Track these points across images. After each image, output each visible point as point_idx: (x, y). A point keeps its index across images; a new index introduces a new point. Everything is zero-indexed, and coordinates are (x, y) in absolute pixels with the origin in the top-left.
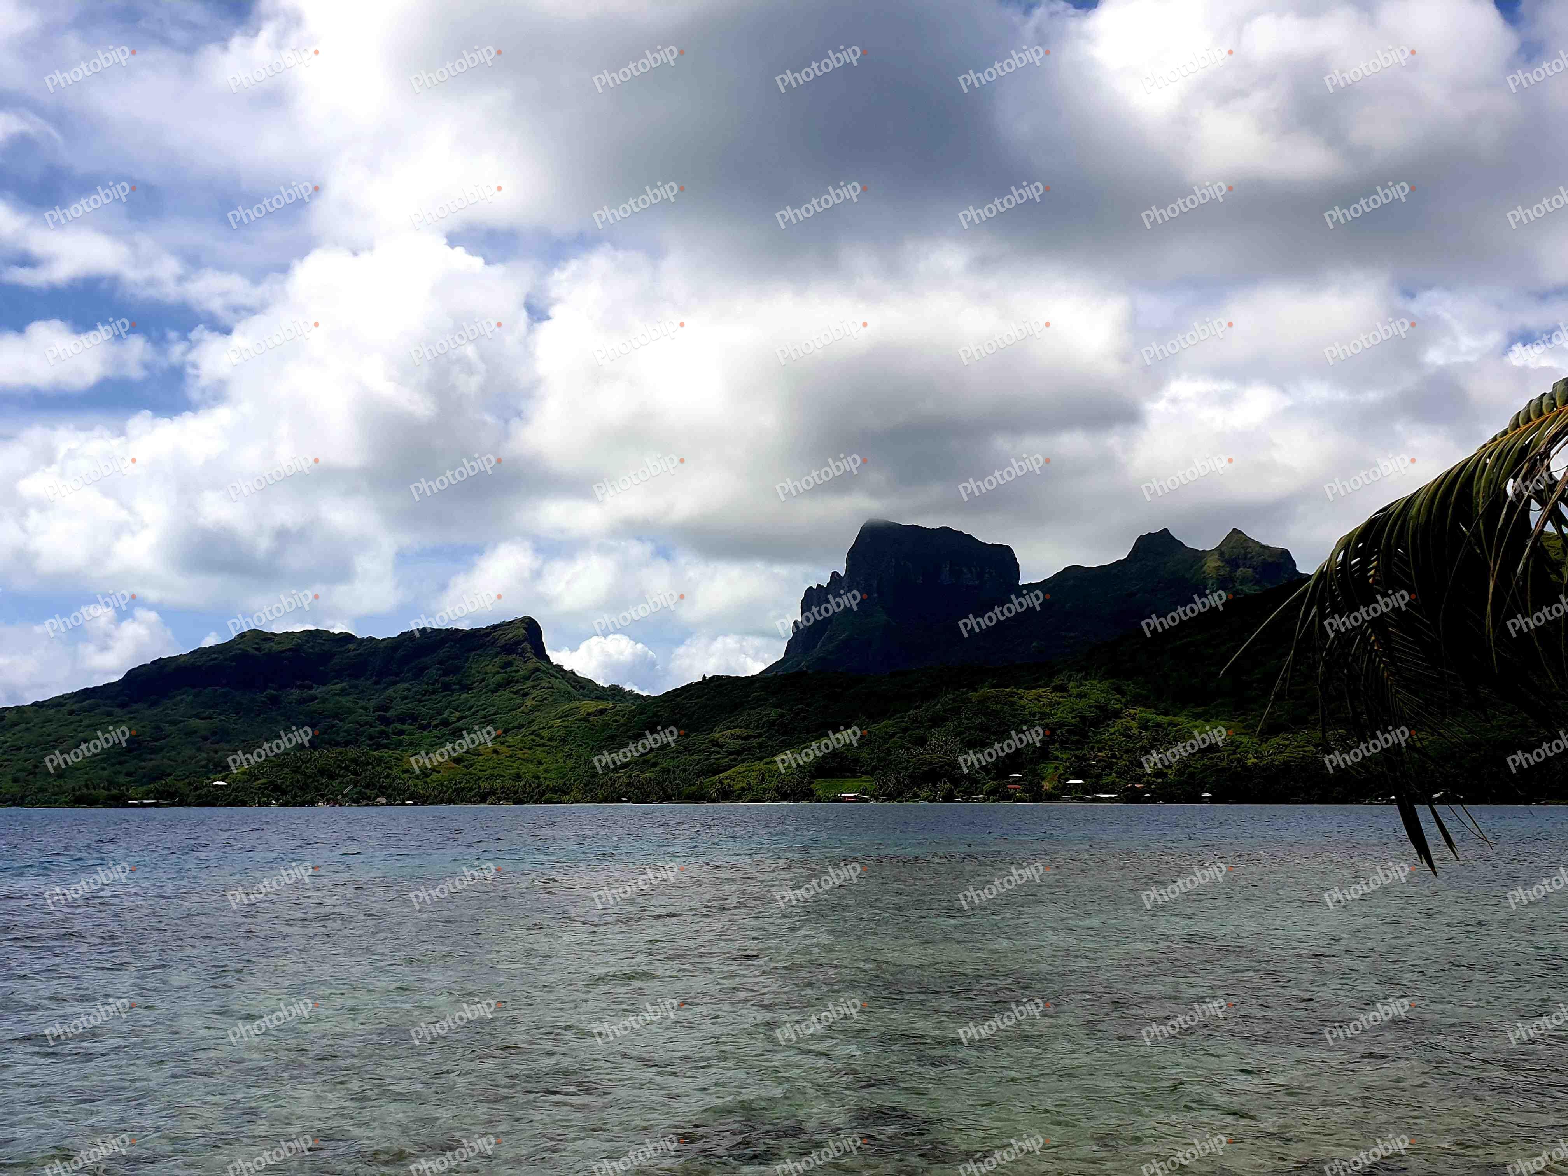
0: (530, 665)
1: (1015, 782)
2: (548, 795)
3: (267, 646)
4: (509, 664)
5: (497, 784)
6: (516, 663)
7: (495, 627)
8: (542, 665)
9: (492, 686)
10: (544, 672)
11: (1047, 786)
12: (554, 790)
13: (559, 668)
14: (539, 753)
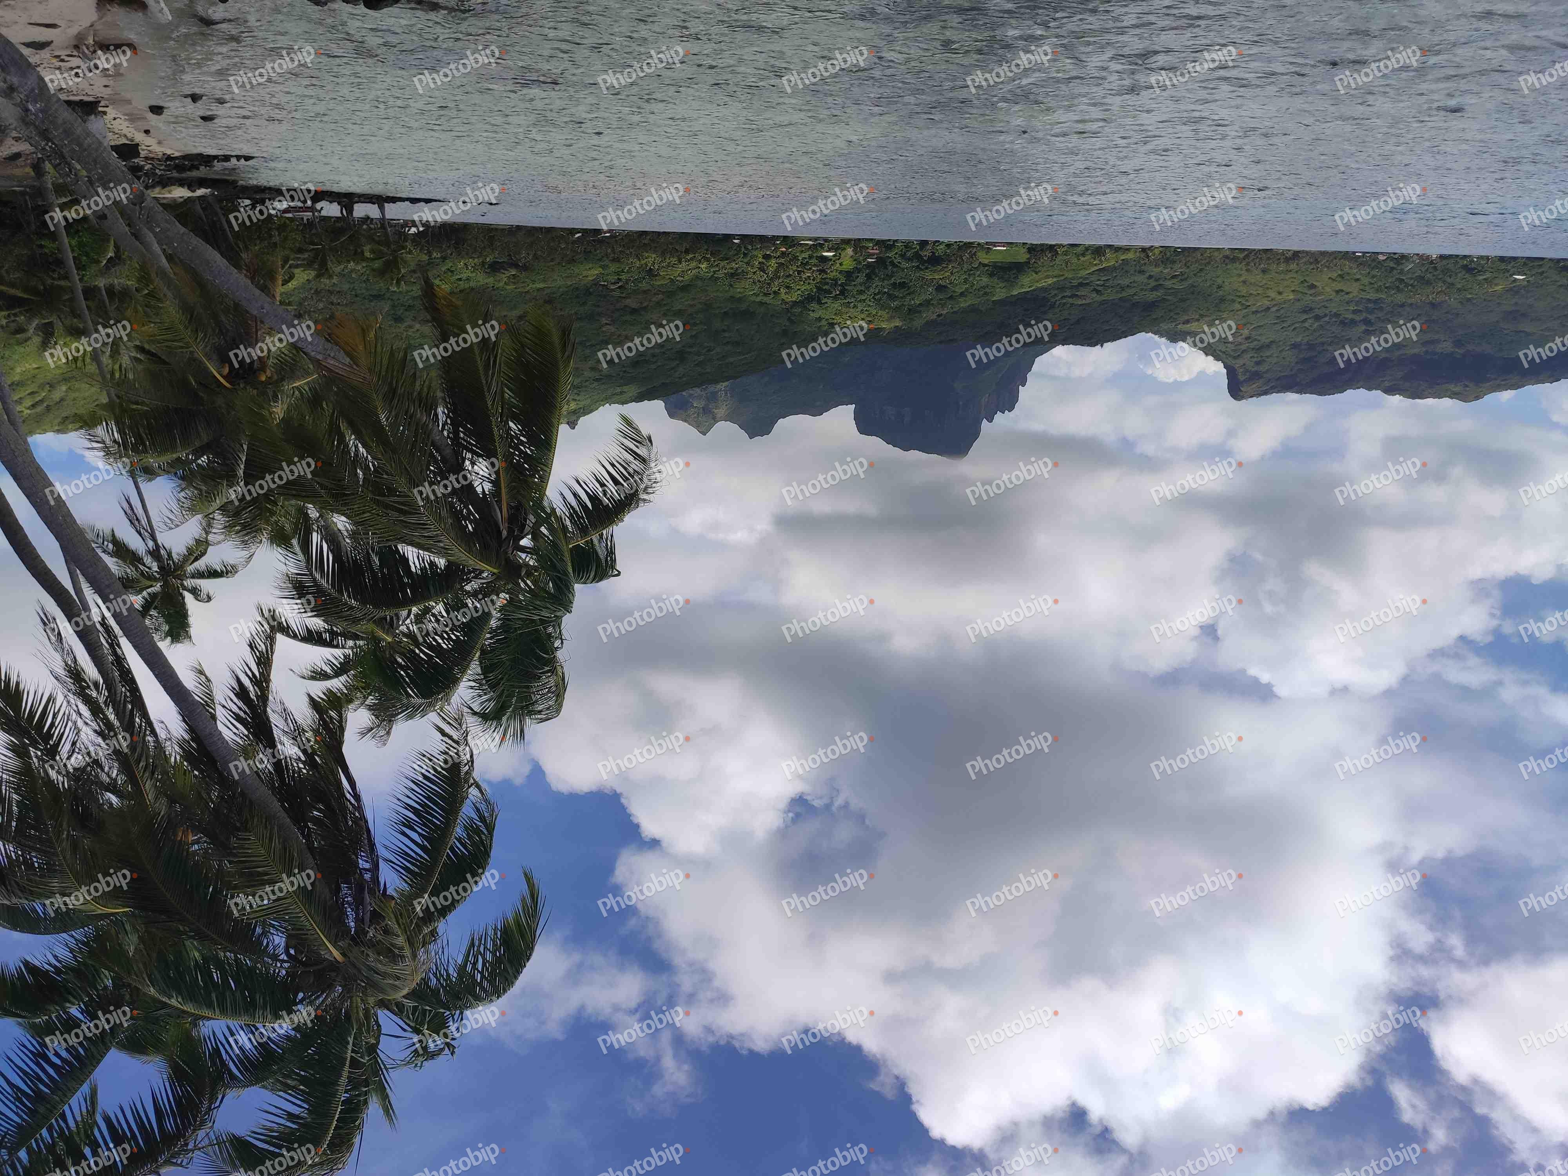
0: (1240, 362)
1: (873, 254)
2: (1241, 256)
3: (1457, 389)
4: (1258, 363)
5: (1282, 267)
6: (1252, 364)
7: (1266, 393)
8: (1231, 362)
9: (1274, 346)
10: (1230, 356)
11: (850, 251)
12: (1234, 260)
13: (1217, 358)
14: (1244, 290)
